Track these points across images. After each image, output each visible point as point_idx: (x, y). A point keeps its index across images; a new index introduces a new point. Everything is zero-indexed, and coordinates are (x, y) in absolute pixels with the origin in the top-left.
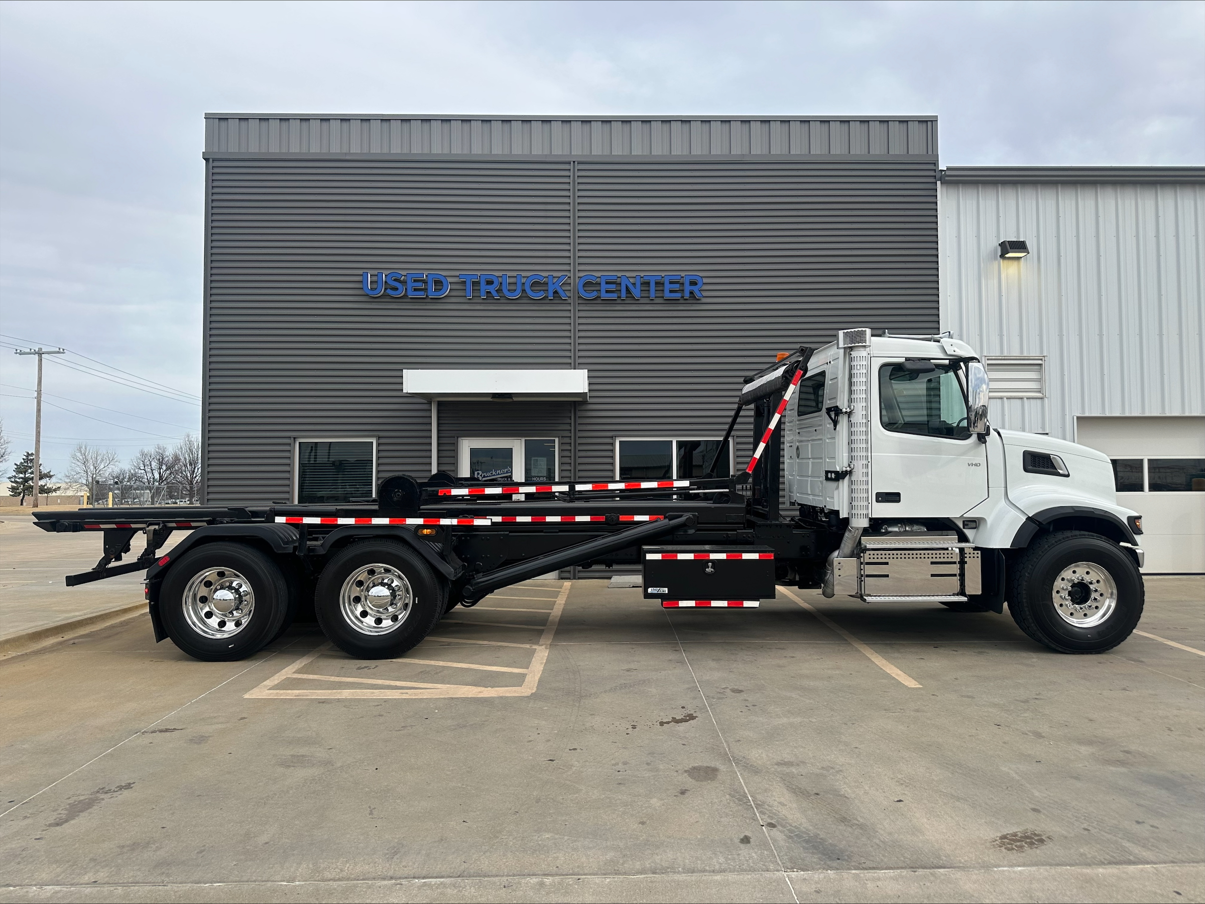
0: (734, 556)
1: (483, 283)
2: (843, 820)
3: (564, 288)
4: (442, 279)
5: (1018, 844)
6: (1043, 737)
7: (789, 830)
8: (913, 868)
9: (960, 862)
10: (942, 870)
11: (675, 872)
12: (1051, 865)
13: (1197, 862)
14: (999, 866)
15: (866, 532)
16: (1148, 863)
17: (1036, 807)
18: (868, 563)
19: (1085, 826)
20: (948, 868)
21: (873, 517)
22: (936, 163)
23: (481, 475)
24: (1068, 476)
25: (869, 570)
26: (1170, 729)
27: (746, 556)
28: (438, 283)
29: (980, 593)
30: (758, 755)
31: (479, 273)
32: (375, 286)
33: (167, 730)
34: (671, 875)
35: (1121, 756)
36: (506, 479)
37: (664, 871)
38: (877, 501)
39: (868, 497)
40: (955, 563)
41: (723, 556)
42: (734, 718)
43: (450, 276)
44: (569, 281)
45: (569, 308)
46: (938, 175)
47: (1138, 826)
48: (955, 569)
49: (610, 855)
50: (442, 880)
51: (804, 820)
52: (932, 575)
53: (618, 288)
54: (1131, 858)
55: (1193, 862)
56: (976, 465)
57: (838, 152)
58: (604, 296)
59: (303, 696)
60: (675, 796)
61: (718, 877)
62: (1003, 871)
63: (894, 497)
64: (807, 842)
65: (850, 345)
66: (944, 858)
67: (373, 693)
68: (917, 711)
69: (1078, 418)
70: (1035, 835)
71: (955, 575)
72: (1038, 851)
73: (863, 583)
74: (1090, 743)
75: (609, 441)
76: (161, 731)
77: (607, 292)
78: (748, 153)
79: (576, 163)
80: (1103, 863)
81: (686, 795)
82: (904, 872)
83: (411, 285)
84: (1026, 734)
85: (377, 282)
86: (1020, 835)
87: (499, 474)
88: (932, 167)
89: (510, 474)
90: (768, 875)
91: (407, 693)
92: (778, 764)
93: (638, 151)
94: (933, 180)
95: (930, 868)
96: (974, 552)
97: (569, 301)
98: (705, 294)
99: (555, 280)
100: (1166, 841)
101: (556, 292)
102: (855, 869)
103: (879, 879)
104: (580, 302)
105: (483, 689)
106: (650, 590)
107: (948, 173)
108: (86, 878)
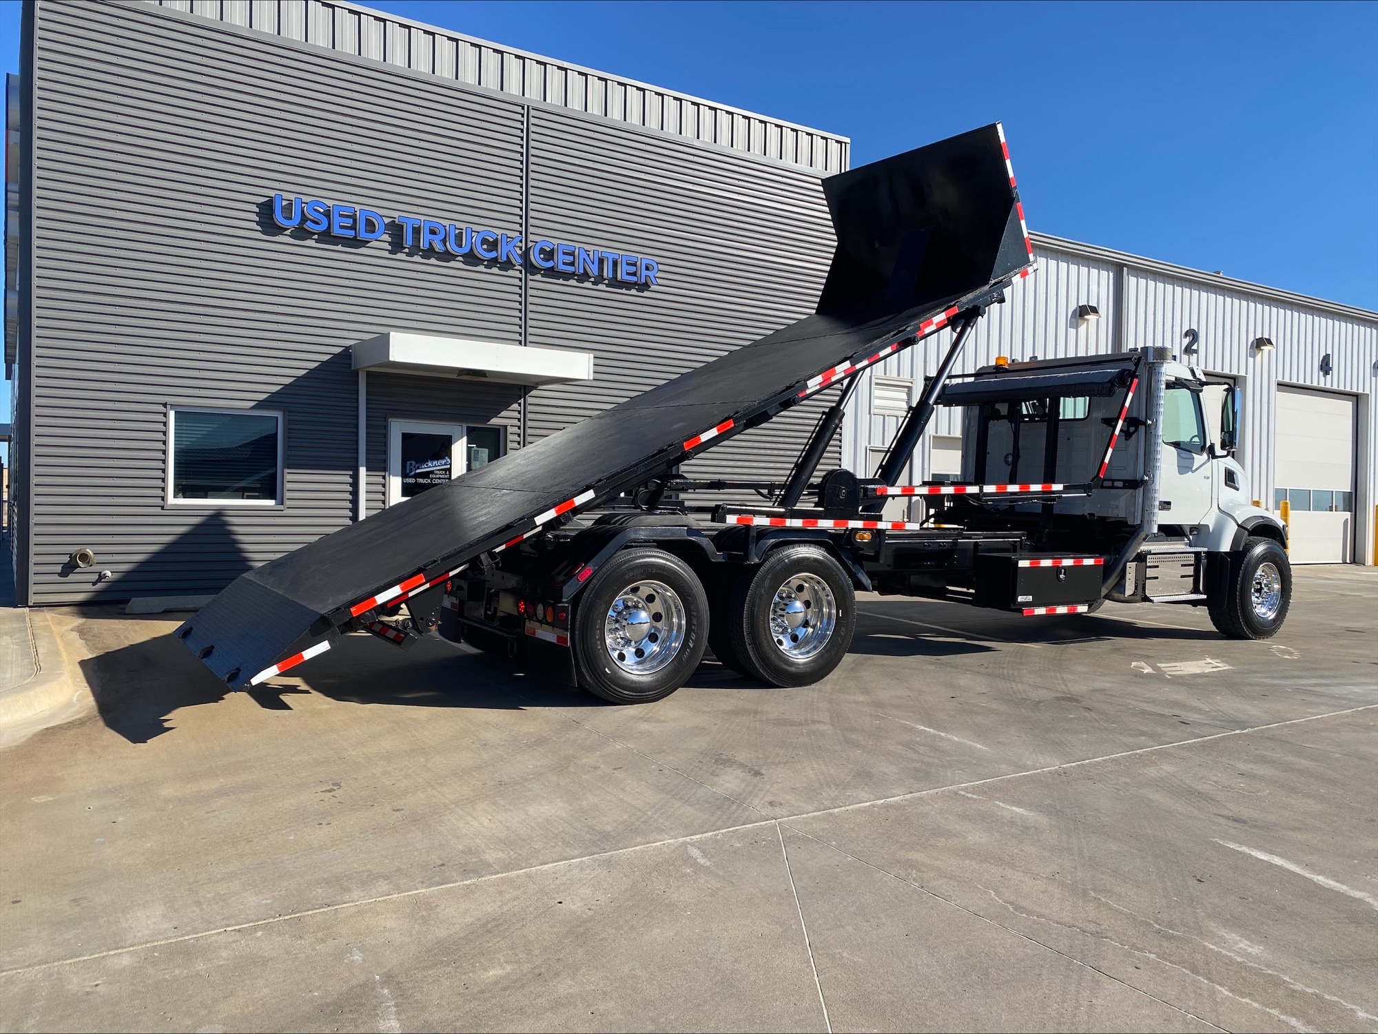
0: (1078, 563)
3: (517, 252)
18: (1148, 567)
23: (415, 467)
24: (1239, 490)
25: (1149, 572)
27: (1085, 563)
36: (444, 472)
40: (1192, 565)
41: (1070, 563)
45: (519, 276)
48: (1192, 571)
52: (1182, 577)
53: (574, 261)
57: (772, 156)
58: (560, 267)
63: (1167, 506)
69: (934, 437)
71: (1192, 576)
73: (1146, 585)
77: (564, 263)
78: (679, 133)
79: (530, 108)
87: (435, 466)
89: (449, 466)
99: (509, 241)
101: (508, 255)
104: (532, 270)
106: (1020, 599)
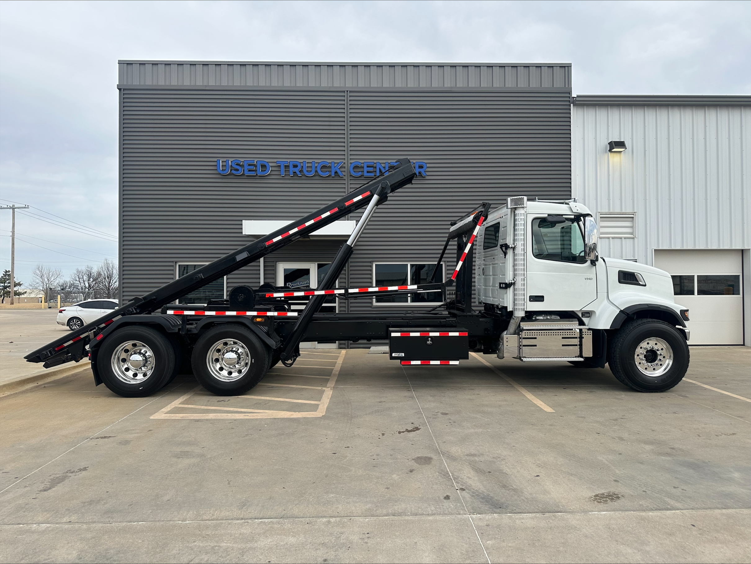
0: (444, 334)
1: (291, 166)
2: (504, 486)
3: (341, 170)
4: (266, 164)
5: (604, 499)
6: (624, 440)
7: (472, 492)
8: (543, 512)
9: (570, 509)
10: (559, 514)
11: (406, 515)
12: (622, 511)
13: (706, 509)
14: (592, 511)
15: (523, 319)
16: (678, 509)
17: (617, 479)
18: (524, 338)
19: (644, 489)
20: (563, 512)
21: (527, 310)
22: (570, 93)
23: (291, 285)
24: (645, 285)
25: (525, 342)
26: (699, 436)
27: (451, 334)
28: (263, 166)
29: (591, 356)
30: (455, 450)
31: (289, 161)
32: (224, 168)
33: (105, 437)
34: (403, 516)
35: (669, 451)
36: (306, 287)
37: (400, 514)
38: (530, 301)
39: (524, 299)
40: (576, 338)
41: (437, 334)
42: (442, 429)
43: (271, 162)
44: (344, 166)
45: (344, 182)
46: (571, 100)
47: (674, 490)
48: (577, 341)
49: (369, 506)
50: (272, 520)
51: (481, 487)
52: (563, 345)
53: (375, 170)
54: (669, 507)
55: (704, 509)
56: (590, 279)
57: (510, 86)
58: (366, 174)
59: (185, 417)
60: (407, 473)
61: (431, 518)
62: (595, 514)
63: (540, 299)
64: (483, 498)
65: (514, 207)
66: (561, 507)
67: (227, 416)
68: (551, 425)
69: (655, 250)
70: (615, 494)
71: (576, 345)
72: (616, 503)
73: (521, 350)
74: (651, 443)
75: (369, 264)
76: (102, 438)
77: (368, 172)
78: (455, 86)
79: (349, 92)
80: (653, 510)
81: (413, 472)
82: (538, 515)
83: (247, 168)
84: (615, 438)
85: (226, 166)
86: (606, 494)
87: (302, 284)
88: (568, 95)
89: (308, 285)
90: (459, 516)
91: (248, 416)
92: (467, 455)
93: (387, 84)
94: (568, 103)
95: (552, 513)
96: (588, 331)
97: (344, 178)
98: (428, 174)
99: (336, 165)
100: (690, 497)
101: (336, 172)
102: (510, 513)
103: (523, 519)
104: (351, 178)
105: (293, 413)
106: (393, 355)
107: (578, 99)
108: (64, 520)
